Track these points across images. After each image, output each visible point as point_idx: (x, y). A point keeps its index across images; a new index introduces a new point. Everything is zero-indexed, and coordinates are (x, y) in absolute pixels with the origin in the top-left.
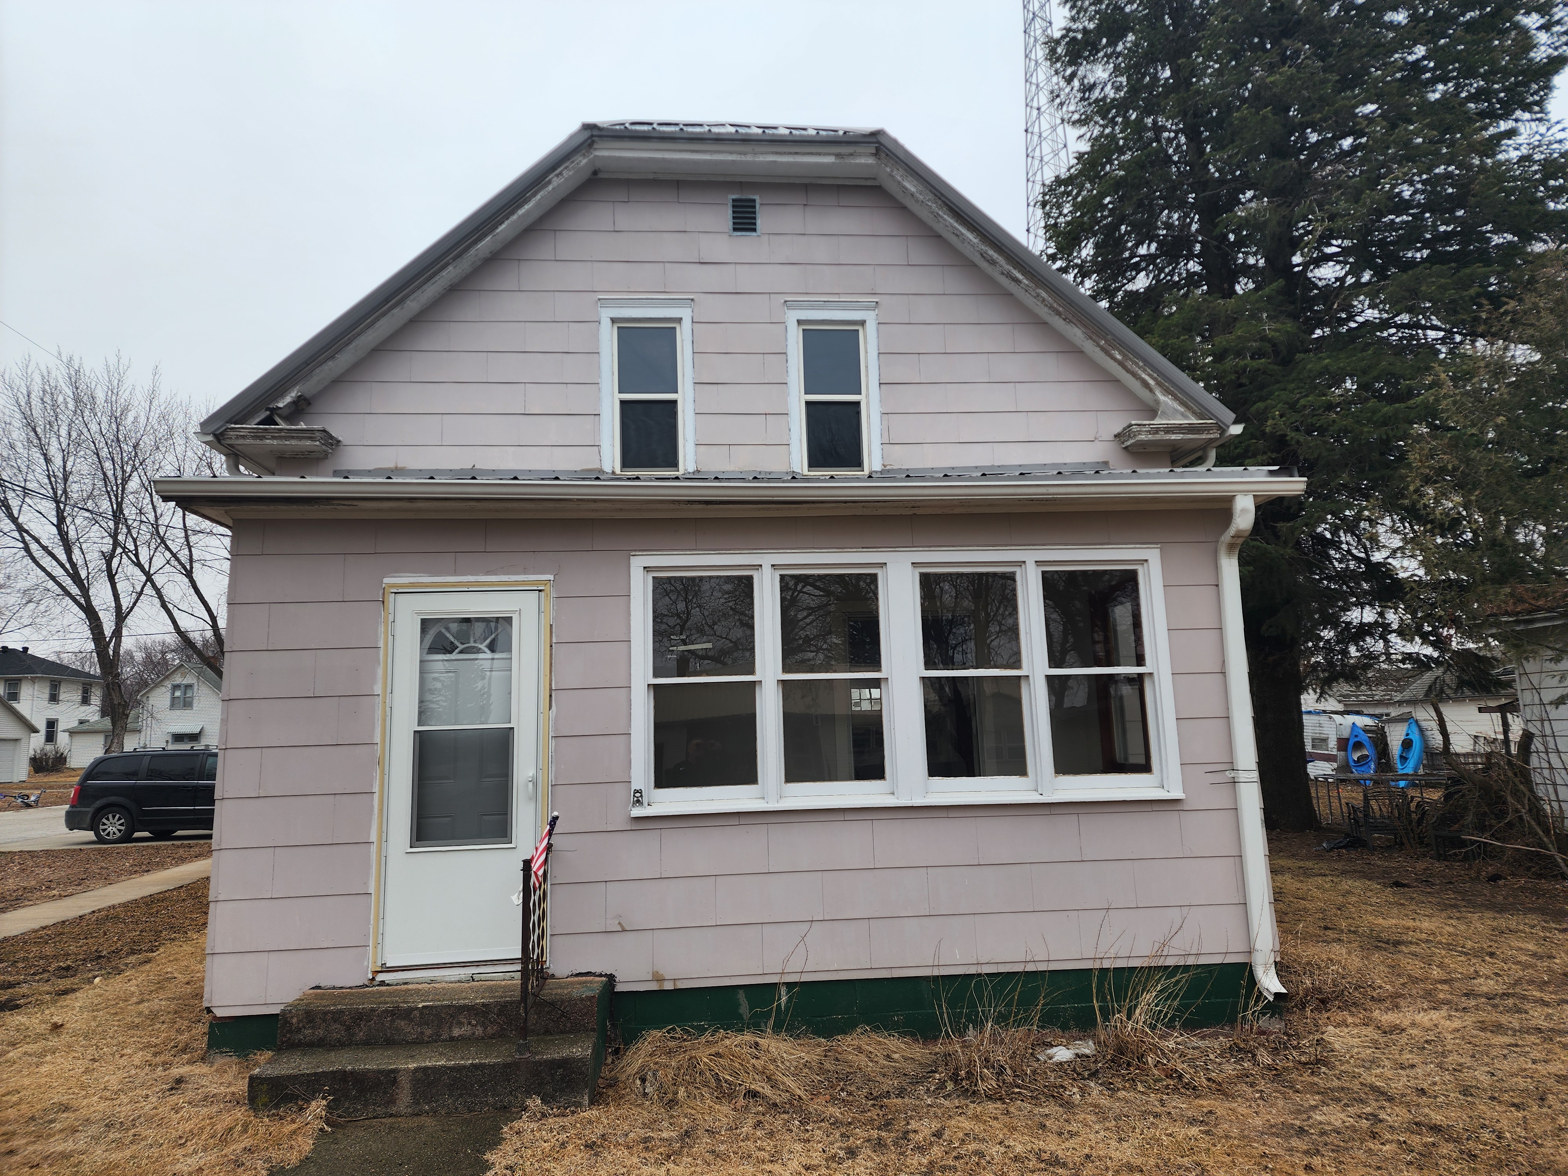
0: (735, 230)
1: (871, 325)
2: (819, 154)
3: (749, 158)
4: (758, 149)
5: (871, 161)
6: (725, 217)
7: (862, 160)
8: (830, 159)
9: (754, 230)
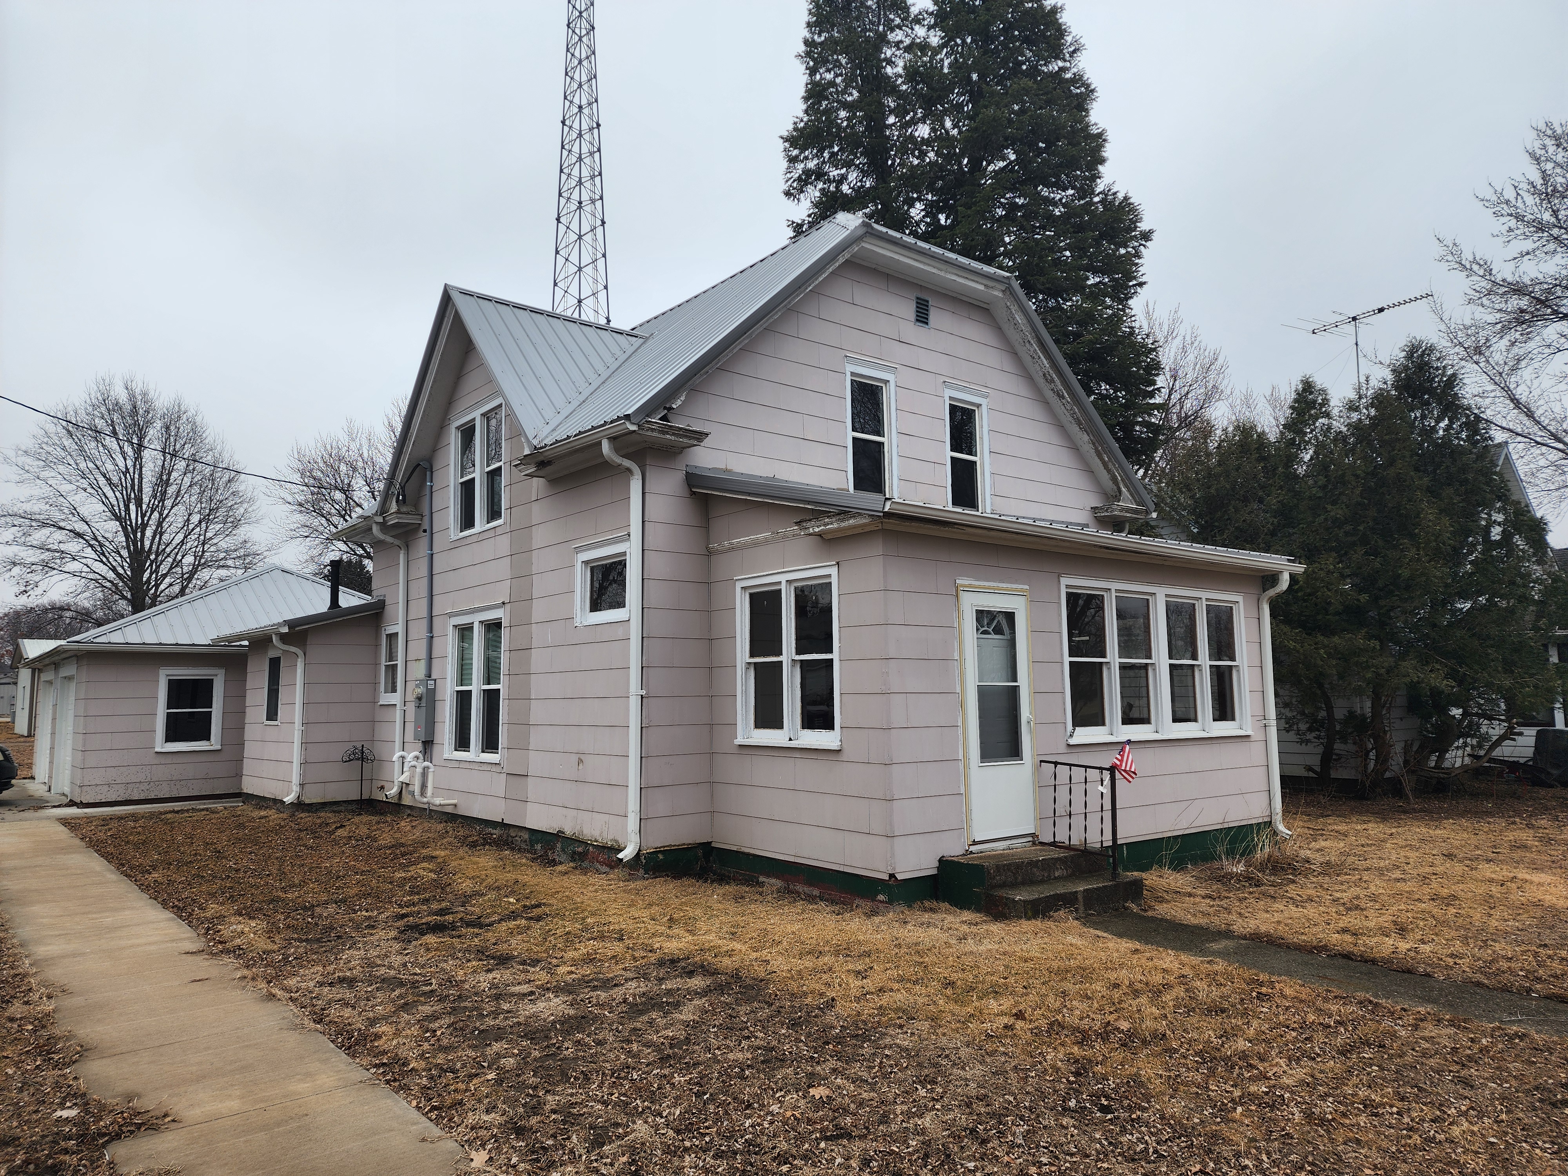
0: (917, 320)
1: (984, 409)
2: (977, 282)
3: (942, 274)
4: (950, 269)
5: (1001, 295)
6: (909, 310)
7: (996, 293)
8: (981, 287)
9: (927, 323)
